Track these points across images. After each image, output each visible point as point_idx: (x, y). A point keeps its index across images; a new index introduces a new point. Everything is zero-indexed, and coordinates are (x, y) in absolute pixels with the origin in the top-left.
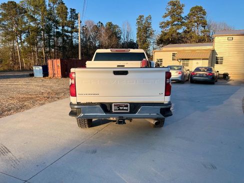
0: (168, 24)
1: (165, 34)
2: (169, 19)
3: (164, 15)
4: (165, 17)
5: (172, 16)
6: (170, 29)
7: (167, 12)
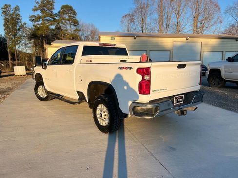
0: (39, 18)
1: (38, 29)
2: (39, 13)
3: (34, 8)
4: (36, 10)
5: (42, 11)
6: (41, 24)
7: (37, 6)
